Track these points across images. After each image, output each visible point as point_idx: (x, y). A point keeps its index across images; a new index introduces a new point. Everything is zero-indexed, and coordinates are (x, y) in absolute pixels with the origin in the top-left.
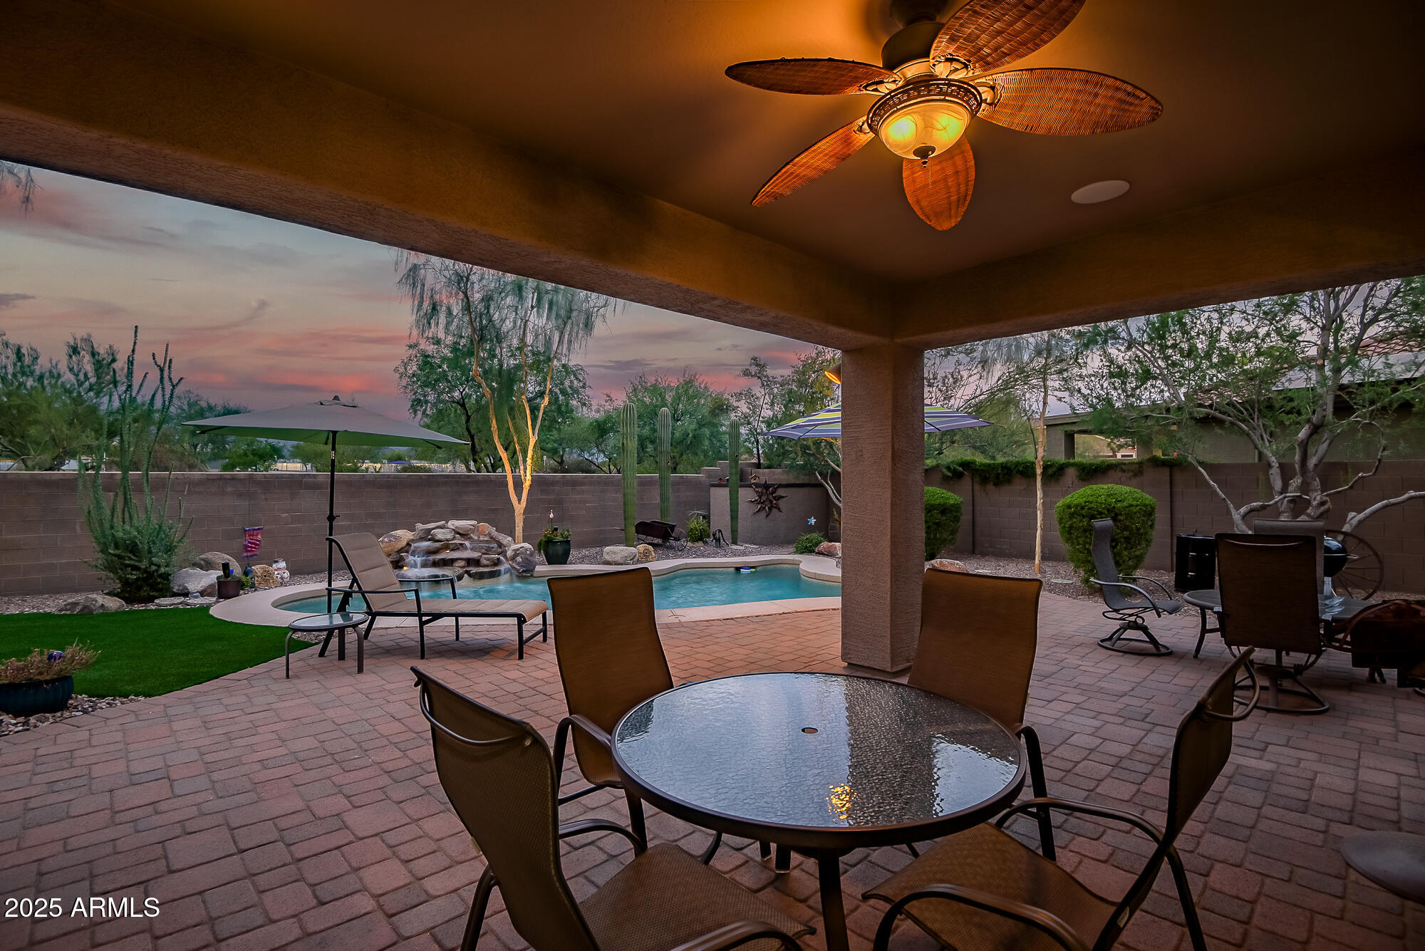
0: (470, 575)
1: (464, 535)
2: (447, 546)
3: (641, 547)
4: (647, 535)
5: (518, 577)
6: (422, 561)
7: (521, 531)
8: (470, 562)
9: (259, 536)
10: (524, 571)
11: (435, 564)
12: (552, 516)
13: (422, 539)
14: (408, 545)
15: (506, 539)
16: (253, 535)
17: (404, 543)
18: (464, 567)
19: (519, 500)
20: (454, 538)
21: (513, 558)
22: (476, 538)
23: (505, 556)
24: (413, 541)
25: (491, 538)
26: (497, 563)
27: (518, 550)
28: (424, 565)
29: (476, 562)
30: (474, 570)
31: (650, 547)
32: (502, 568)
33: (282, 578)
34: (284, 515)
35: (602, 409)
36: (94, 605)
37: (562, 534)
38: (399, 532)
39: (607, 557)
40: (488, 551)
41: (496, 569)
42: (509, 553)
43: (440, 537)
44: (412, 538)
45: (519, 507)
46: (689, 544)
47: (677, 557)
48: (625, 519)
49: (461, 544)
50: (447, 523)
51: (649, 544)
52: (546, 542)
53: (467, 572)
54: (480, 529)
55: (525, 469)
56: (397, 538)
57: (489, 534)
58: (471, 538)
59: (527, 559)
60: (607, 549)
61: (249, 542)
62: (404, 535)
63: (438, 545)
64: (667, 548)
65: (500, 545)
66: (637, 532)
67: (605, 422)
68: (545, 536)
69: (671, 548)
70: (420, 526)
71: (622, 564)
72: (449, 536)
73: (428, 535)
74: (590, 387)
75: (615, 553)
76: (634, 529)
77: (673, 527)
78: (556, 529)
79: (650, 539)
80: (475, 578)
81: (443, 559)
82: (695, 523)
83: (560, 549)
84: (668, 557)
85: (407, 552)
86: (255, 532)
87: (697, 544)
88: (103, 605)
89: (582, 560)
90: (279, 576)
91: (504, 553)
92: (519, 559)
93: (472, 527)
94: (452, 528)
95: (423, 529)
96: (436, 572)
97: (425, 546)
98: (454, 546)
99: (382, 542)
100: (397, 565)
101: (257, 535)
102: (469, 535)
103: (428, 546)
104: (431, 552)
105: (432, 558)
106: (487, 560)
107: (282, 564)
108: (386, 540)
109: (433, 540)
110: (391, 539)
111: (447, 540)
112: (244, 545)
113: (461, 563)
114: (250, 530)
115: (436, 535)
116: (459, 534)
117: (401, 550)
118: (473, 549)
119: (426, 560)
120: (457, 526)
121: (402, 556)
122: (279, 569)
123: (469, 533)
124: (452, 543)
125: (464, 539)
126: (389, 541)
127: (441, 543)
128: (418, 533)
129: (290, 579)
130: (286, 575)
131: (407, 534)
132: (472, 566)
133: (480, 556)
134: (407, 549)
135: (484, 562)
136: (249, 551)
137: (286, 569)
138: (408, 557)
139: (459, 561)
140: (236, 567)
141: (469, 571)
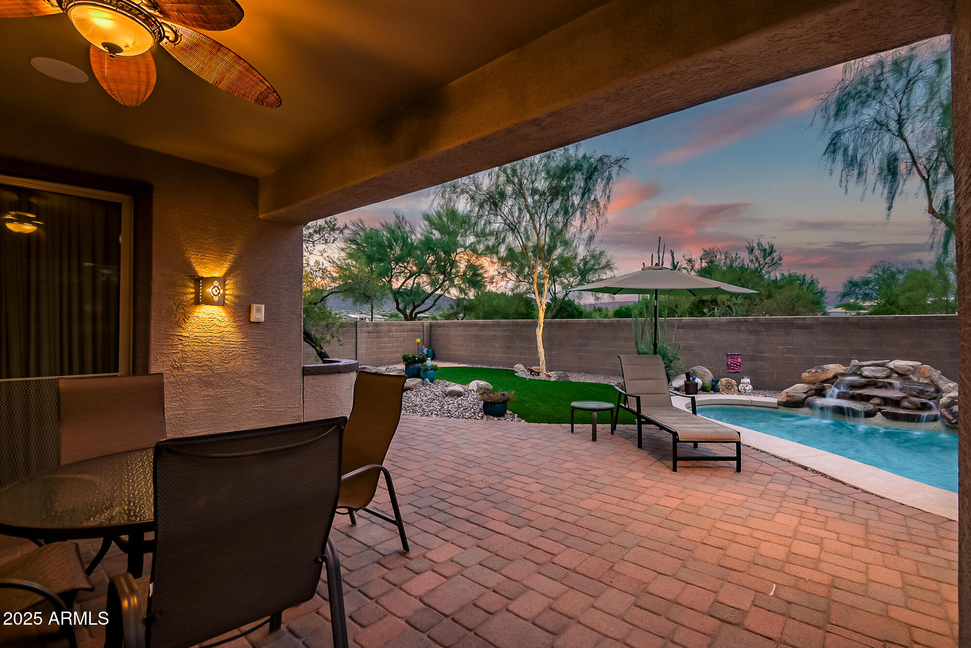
0: (885, 414)
1: (902, 375)
2: (872, 383)
5: (948, 427)
9: (739, 360)
10: (956, 423)
11: (853, 398)
13: (854, 374)
14: (835, 377)
15: (948, 385)
16: (734, 358)
17: (830, 375)
18: (878, 405)
20: (887, 377)
21: (948, 406)
22: (915, 379)
23: (937, 402)
24: (843, 375)
25: (932, 381)
26: (924, 407)
28: (840, 396)
30: (889, 409)
33: (745, 389)
34: (781, 347)
38: (831, 366)
40: (920, 393)
42: (944, 400)
43: (866, 373)
44: (843, 372)
50: (889, 362)
54: (921, 371)
56: (825, 371)
57: (931, 377)
58: (910, 379)
61: (732, 363)
62: (834, 368)
63: (863, 380)
65: (938, 390)
70: (855, 362)
73: (857, 372)
80: (886, 418)
81: (860, 394)
85: (832, 384)
86: (736, 357)
90: (743, 388)
91: (937, 398)
92: (955, 408)
93: (911, 368)
94: (893, 367)
95: (856, 365)
96: (845, 403)
97: (850, 380)
98: (882, 384)
99: (809, 372)
100: (820, 393)
101: (737, 358)
102: (908, 375)
103: (853, 381)
104: (853, 386)
105: (851, 392)
106: (910, 402)
107: (747, 380)
108: (813, 371)
109: (861, 376)
110: (819, 371)
111: (877, 378)
112: (728, 364)
113: (877, 401)
114: (731, 355)
115: (867, 372)
116: (897, 373)
117: (826, 381)
118: (901, 390)
119: (844, 393)
120: (898, 366)
121: (824, 386)
122: (744, 383)
123: (908, 373)
124: (881, 381)
125: (900, 379)
126: (817, 372)
127: (869, 380)
128: (849, 368)
129: (750, 391)
130: (747, 388)
131: (838, 368)
132: (889, 405)
133: (904, 398)
134: (833, 380)
135: (905, 404)
136: (732, 369)
137: (750, 384)
138: (831, 387)
139: (876, 398)
140: (710, 376)
141: (882, 409)
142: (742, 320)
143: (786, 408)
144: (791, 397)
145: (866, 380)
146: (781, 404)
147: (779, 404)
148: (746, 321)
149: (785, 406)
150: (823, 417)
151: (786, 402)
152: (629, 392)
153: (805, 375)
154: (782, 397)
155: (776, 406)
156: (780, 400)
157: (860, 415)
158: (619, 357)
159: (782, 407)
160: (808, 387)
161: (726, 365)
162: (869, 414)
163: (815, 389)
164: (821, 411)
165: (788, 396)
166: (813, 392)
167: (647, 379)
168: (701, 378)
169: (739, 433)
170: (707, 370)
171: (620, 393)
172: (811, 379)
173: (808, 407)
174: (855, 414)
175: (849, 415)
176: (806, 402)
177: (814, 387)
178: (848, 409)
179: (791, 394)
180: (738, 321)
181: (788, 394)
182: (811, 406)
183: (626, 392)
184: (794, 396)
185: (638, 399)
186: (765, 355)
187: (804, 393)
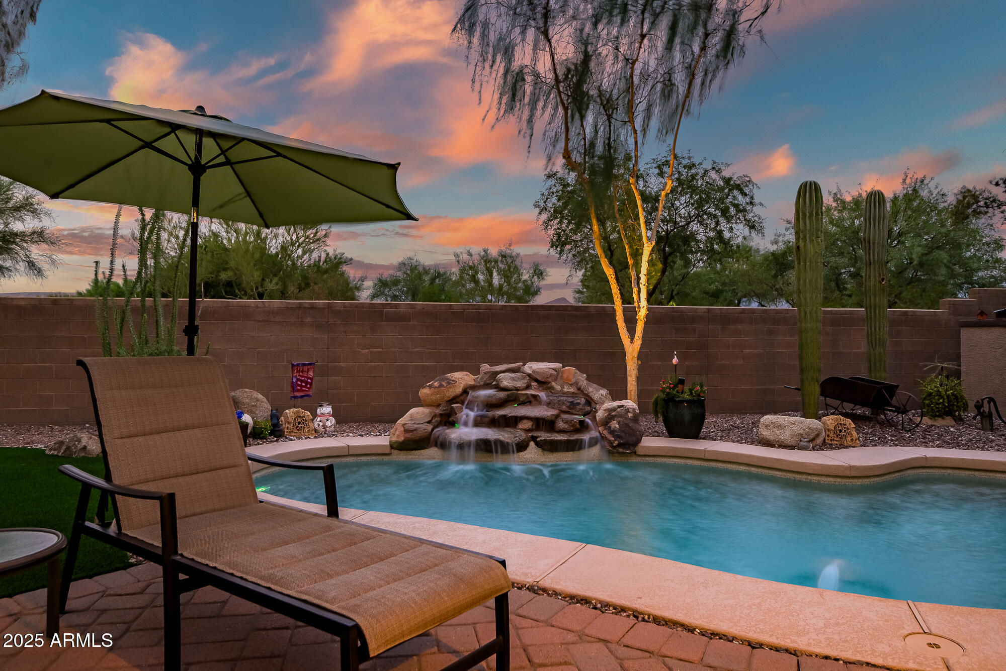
0: (539, 444)
1: (543, 383)
2: (513, 397)
3: (830, 420)
4: (843, 401)
5: (610, 453)
6: (477, 416)
7: (634, 383)
8: (540, 423)
9: (311, 374)
10: (619, 445)
11: (494, 423)
12: (675, 361)
13: (487, 386)
14: (465, 392)
15: (599, 393)
16: (302, 371)
17: (459, 390)
18: (530, 430)
19: (632, 338)
20: (528, 387)
21: (606, 423)
22: (558, 388)
23: (594, 419)
24: (474, 388)
25: (579, 389)
26: (582, 427)
27: (614, 409)
28: (478, 423)
29: (547, 424)
30: (543, 436)
31: (849, 422)
32: (586, 437)
33: (324, 426)
34: (364, 351)
35: (781, 239)
36: (76, 447)
37: (691, 390)
38: (457, 375)
39: (766, 433)
40: (572, 408)
41: (576, 437)
42: (600, 414)
43: (505, 383)
44: (472, 383)
45: (632, 348)
46: (927, 420)
47: (900, 442)
48: (802, 371)
49: (535, 397)
50: (524, 365)
51: (846, 415)
52: (664, 400)
53: (534, 439)
54: (565, 376)
55: (639, 292)
56: (451, 383)
57: (576, 383)
58: (552, 388)
59: (627, 425)
60: (767, 418)
61: (298, 380)
62: (462, 378)
63: (502, 395)
64: (882, 424)
65: (589, 401)
66: (824, 393)
67: (784, 254)
68: (663, 391)
69: (890, 424)
70: (485, 367)
71: (792, 448)
72: (519, 384)
73: (491, 382)
74: (761, 204)
75: (780, 427)
76: (817, 389)
77: (892, 390)
78: (681, 382)
79: (848, 407)
80: (544, 450)
81: (504, 416)
82: (934, 384)
83: (686, 414)
84: (883, 442)
85: (462, 403)
86: (306, 368)
87: (939, 422)
88: (85, 447)
89: (725, 435)
90: (321, 424)
91: (591, 413)
92: (615, 425)
93: (554, 372)
94: (530, 372)
95: (488, 372)
96: (490, 434)
97: (485, 396)
98: (524, 398)
99: (430, 386)
100: (448, 419)
101: (308, 371)
102: (549, 383)
103: (490, 396)
104: (491, 405)
105: (490, 414)
106: (567, 422)
107: (327, 409)
108: (436, 384)
109: (499, 388)
110: (443, 383)
111: (517, 390)
112: (293, 383)
113: (527, 424)
114: (298, 365)
115: (506, 380)
116: (536, 380)
117: (454, 400)
118: (549, 404)
119: (482, 416)
120: (538, 370)
121: (452, 408)
122: (323, 415)
123: (550, 380)
124: (522, 394)
125: (541, 389)
126: (441, 386)
127: (509, 393)
128: (480, 376)
129: (332, 429)
130: (329, 424)
131: (466, 377)
132: (542, 430)
133: (558, 416)
134: (462, 398)
135: (561, 425)
136: (298, 391)
137: (333, 416)
138: (461, 410)
139: (526, 421)
140: (265, 409)
141: (537, 437)
142: (307, 306)
143: (402, 452)
144: (412, 431)
145: (506, 393)
146: (395, 446)
147: (392, 446)
148: (312, 307)
149: (400, 450)
150: (462, 460)
151: (404, 442)
152: (120, 478)
153: (424, 392)
154: (396, 433)
155: (388, 451)
156: (394, 439)
157: (511, 450)
158: (81, 363)
159: (396, 452)
160: (431, 413)
161: (289, 383)
162: (522, 447)
163: (441, 415)
164: (459, 451)
165: (406, 431)
166: (438, 419)
167: (179, 430)
168: (251, 413)
169: (503, 563)
170: (260, 396)
171: (87, 487)
172: (434, 398)
173: (436, 445)
174: (504, 448)
175: (497, 452)
176: (432, 438)
177: (438, 411)
178: (497, 442)
179: (410, 426)
180: (300, 306)
181: (406, 426)
182: (443, 445)
183: (108, 478)
184: (415, 430)
185: (168, 503)
186: (342, 364)
187: (429, 422)
